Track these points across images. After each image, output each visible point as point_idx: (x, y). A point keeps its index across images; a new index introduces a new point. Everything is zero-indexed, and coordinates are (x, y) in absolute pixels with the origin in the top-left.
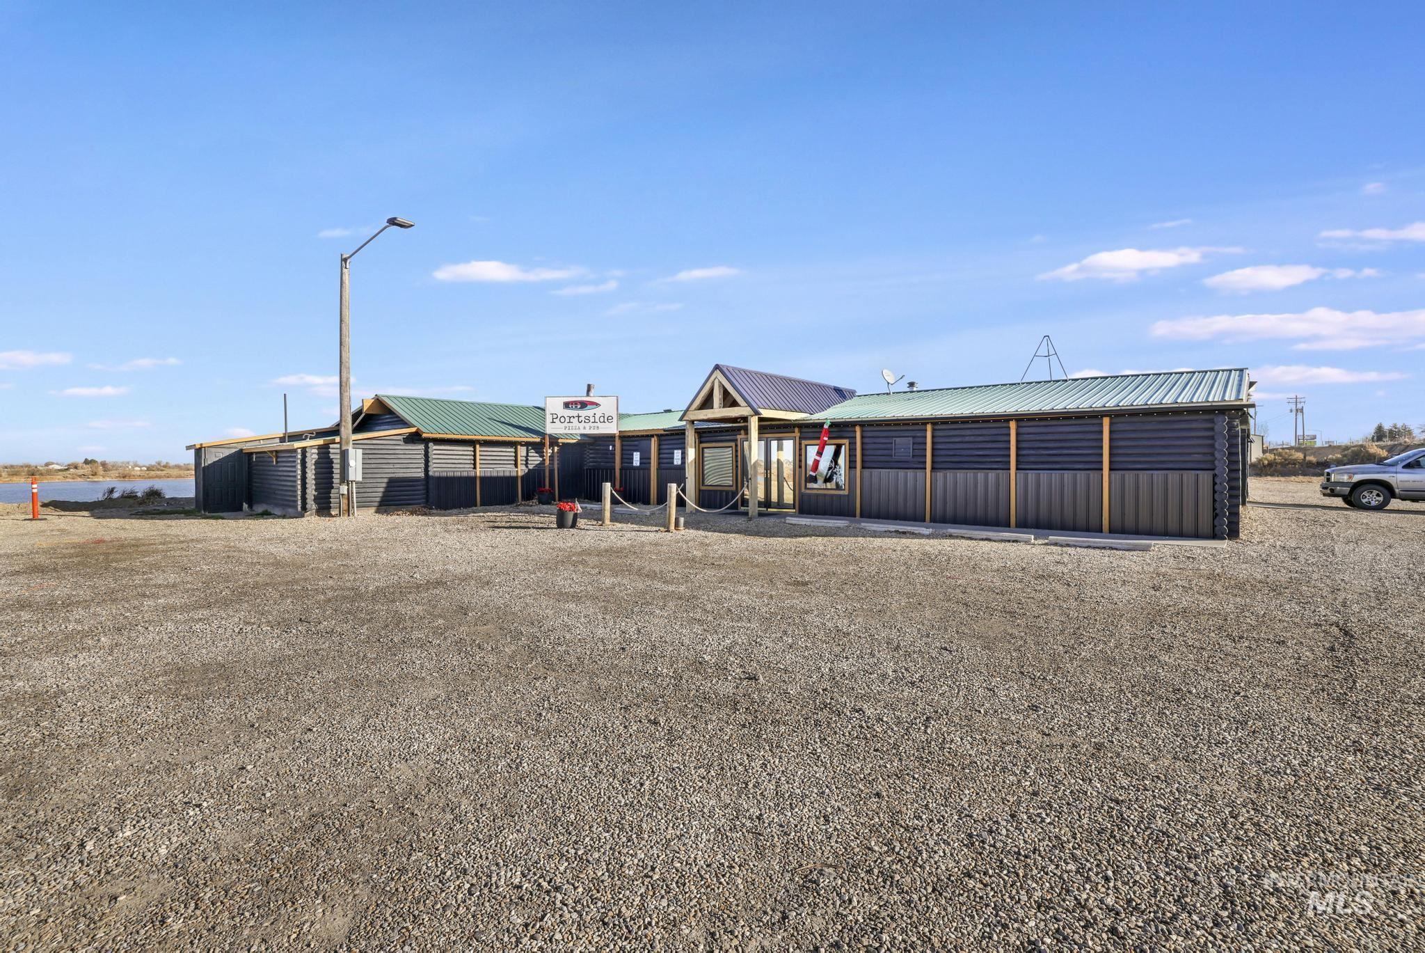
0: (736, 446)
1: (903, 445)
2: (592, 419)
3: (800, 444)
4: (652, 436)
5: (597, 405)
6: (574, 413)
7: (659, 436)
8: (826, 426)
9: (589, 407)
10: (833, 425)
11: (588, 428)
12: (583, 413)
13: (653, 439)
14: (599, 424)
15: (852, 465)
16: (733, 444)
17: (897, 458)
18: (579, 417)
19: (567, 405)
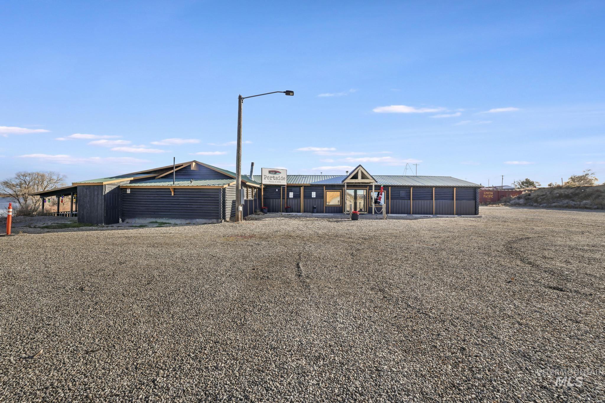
0: (342, 191)
1: (403, 193)
2: (278, 179)
3: (369, 191)
4: (302, 186)
5: (280, 173)
6: (272, 175)
7: (304, 186)
8: (382, 186)
9: (277, 173)
10: (384, 186)
11: (277, 182)
12: (275, 176)
13: (301, 188)
14: (281, 181)
15: (387, 198)
16: (341, 191)
17: (401, 196)
18: (274, 177)
19: (270, 172)
